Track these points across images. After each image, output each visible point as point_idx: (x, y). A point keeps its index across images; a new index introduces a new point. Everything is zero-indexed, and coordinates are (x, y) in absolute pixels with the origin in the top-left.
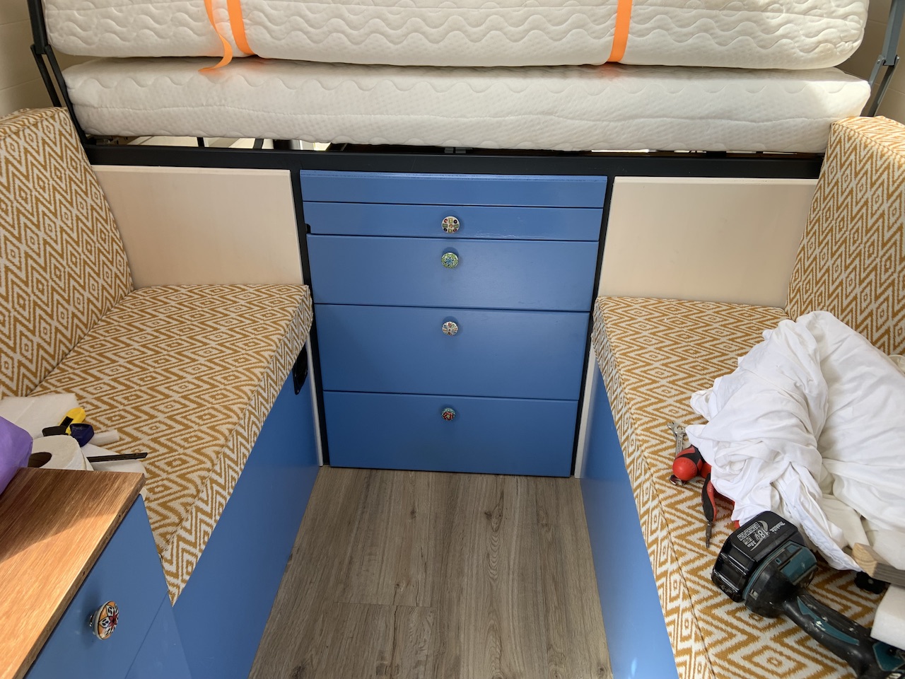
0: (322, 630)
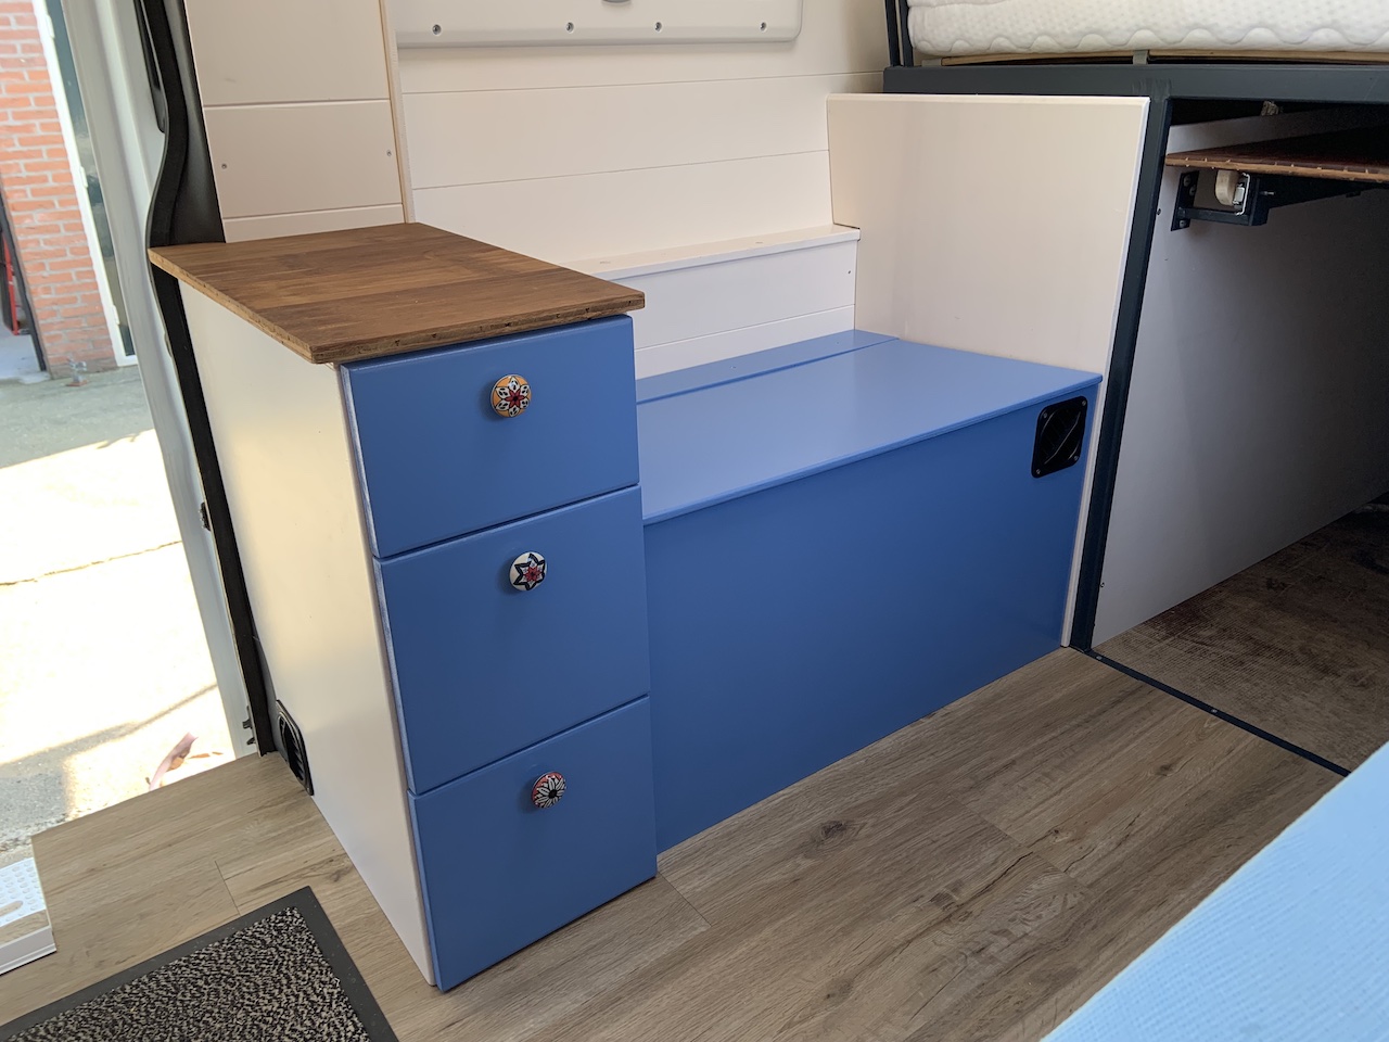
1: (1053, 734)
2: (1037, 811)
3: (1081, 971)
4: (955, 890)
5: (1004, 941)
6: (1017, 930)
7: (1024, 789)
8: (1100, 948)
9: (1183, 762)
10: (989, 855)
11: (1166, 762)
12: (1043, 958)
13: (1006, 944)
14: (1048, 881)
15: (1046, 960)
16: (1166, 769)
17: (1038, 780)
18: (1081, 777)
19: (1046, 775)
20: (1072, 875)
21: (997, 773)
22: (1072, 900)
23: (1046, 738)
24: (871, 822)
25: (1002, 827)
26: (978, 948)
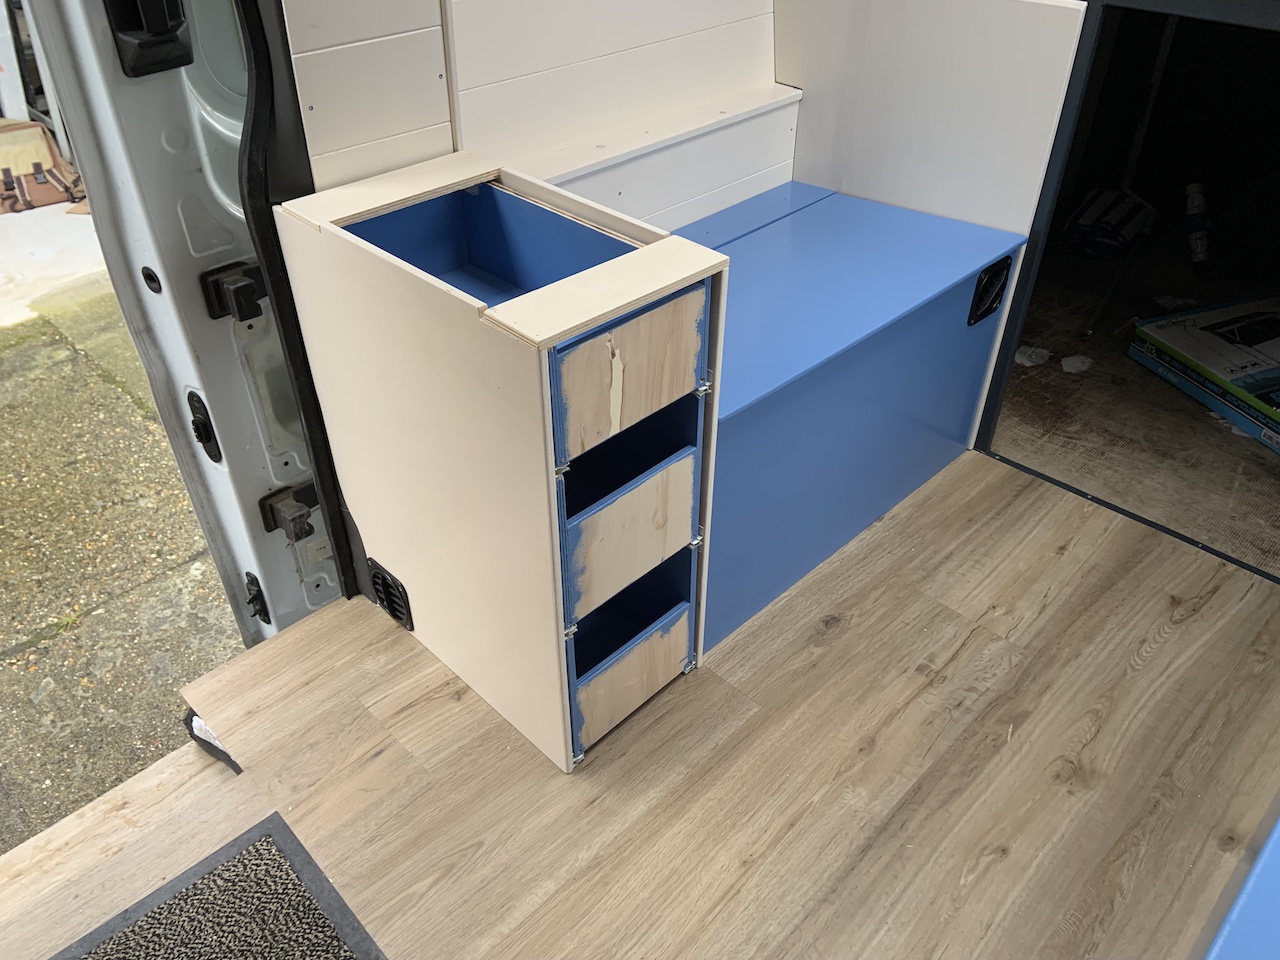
0: (877, 600)
1: (976, 527)
2: (975, 593)
3: (1031, 712)
4: (931, 661)
5: (974, 696)
6: (982, 686)
7: (964, 575)
8: (1041, 694)
9: (1073, 542)
10: (950, 631)
11: (1062, 543)
12: (1003, 705)
13: (976, 698)
14: (994, 647)
15: (1006, 706)
16: (1063, 548)
17: (972, 567)
18: (1003, 561)
19: (977, 562)
20: (1011, 640)
21: (942, 563)
22: (1015, 660)
23: (971, 531)
24: (857, 613)
25: (954, 608)
26: (957, 703)
